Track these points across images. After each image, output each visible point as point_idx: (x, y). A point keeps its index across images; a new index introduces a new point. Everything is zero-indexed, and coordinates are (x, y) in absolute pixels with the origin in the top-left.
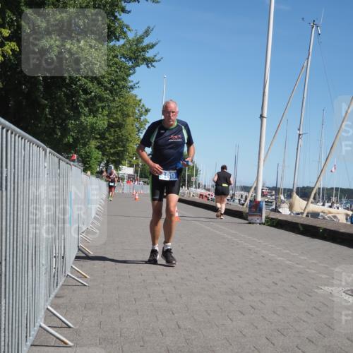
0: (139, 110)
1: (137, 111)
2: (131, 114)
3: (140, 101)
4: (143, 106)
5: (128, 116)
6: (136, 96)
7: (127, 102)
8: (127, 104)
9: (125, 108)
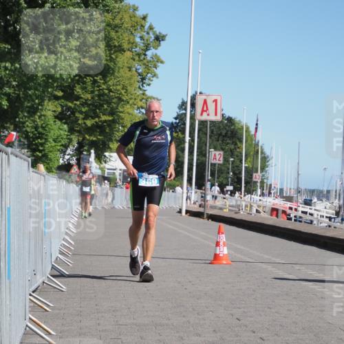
0: (142, 38)
1: (138, 40)
2: (126, 46)
3: (144, 18)
4: (151, 28)
5: (120, 49)
6: (135, 9)
7: (117, 21)
8: (116, 26)
9: (113, 34)
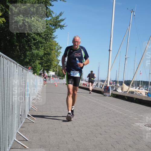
0: (57, 48)
1: (56, 48)
2: (54, 49)
3: (58, 43)
4: (59, 46)
5: (52, 50)
6: (56, 41)
7: (52, 44)
9: (51, 46)
